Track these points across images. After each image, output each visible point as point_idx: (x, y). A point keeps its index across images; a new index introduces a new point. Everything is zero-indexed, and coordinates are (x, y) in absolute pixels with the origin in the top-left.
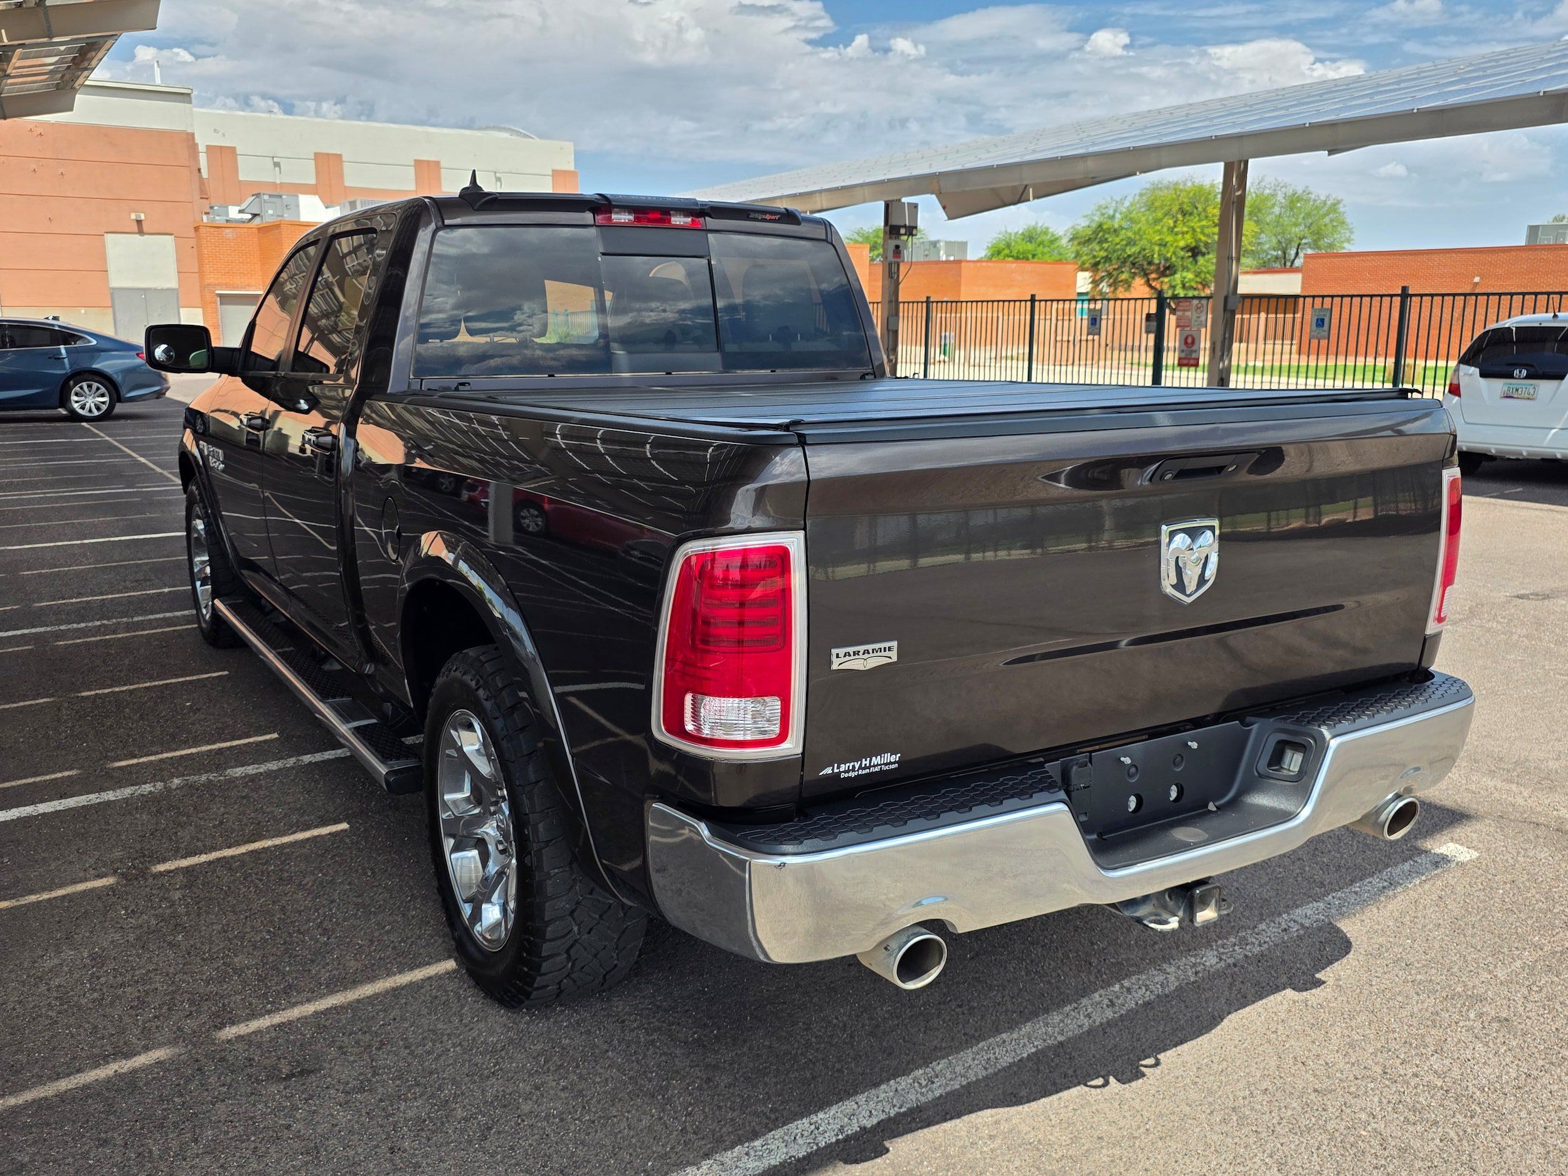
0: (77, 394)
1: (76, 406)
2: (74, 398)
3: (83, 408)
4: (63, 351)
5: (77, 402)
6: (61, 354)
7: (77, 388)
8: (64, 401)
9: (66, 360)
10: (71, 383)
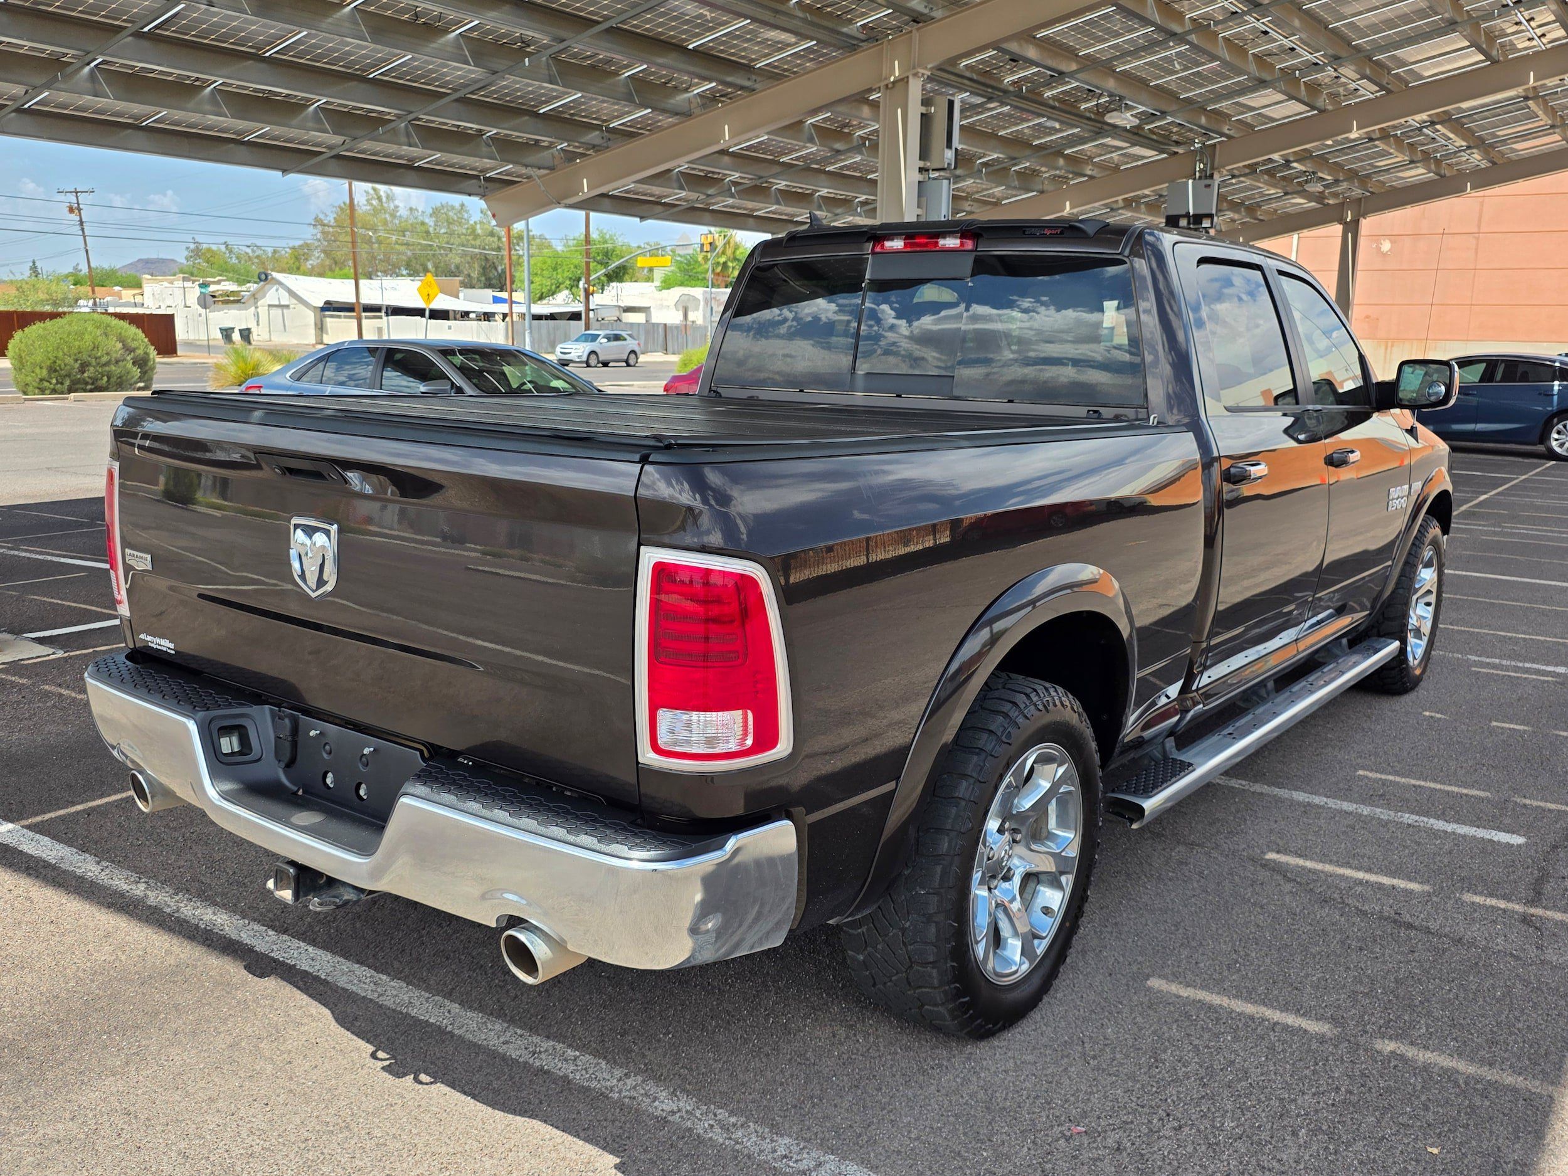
0: (1559, 433)
1: (1554, 444)
2: (1555, 435)
3: (1562, 445)
4: (1556, 388)
5: (1556, 440)
6: (1553, 390)
7: (1560, 426)
8: (1544, 438)
9: (1555, 398)
10: (1555, 420)
